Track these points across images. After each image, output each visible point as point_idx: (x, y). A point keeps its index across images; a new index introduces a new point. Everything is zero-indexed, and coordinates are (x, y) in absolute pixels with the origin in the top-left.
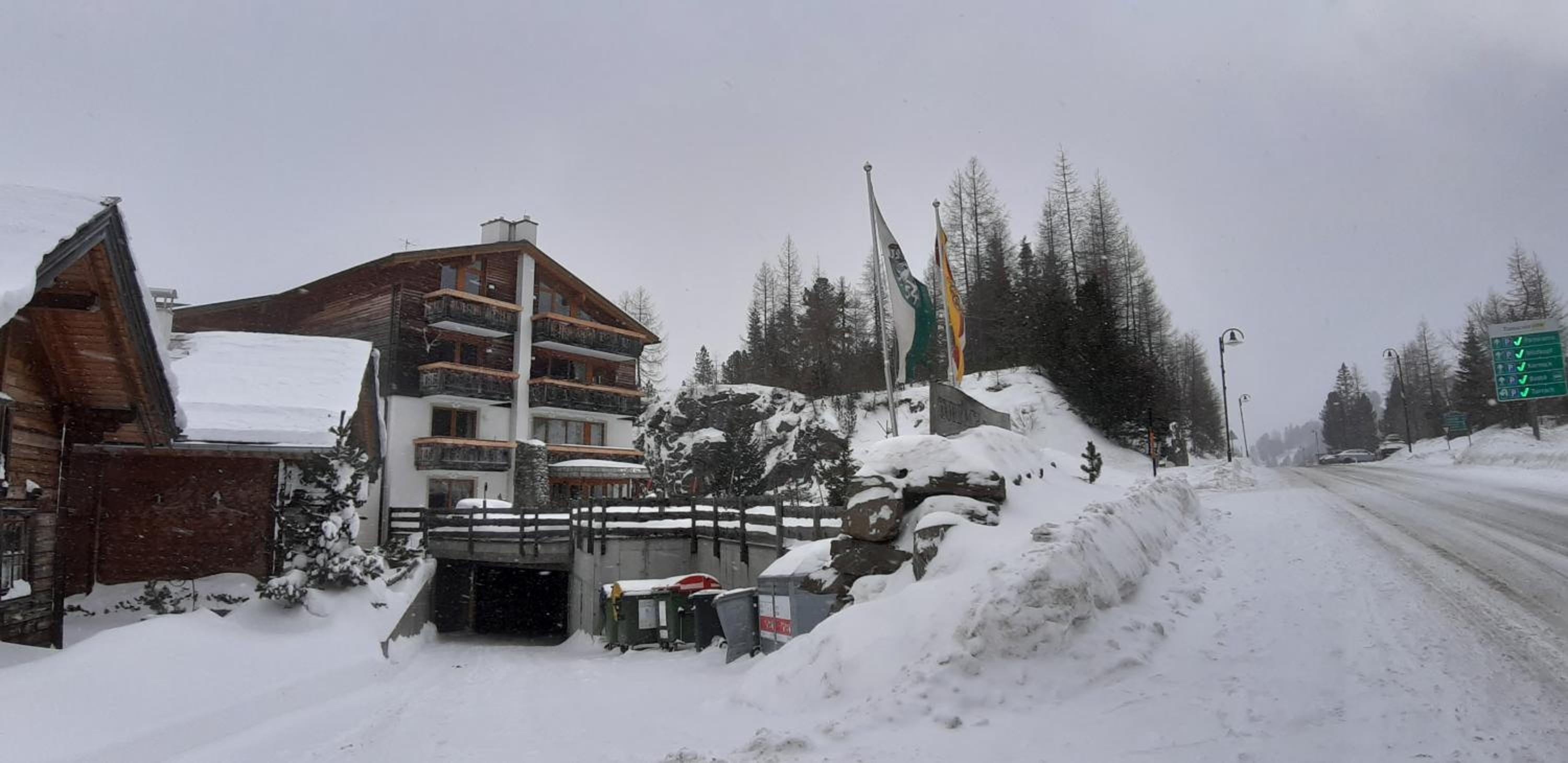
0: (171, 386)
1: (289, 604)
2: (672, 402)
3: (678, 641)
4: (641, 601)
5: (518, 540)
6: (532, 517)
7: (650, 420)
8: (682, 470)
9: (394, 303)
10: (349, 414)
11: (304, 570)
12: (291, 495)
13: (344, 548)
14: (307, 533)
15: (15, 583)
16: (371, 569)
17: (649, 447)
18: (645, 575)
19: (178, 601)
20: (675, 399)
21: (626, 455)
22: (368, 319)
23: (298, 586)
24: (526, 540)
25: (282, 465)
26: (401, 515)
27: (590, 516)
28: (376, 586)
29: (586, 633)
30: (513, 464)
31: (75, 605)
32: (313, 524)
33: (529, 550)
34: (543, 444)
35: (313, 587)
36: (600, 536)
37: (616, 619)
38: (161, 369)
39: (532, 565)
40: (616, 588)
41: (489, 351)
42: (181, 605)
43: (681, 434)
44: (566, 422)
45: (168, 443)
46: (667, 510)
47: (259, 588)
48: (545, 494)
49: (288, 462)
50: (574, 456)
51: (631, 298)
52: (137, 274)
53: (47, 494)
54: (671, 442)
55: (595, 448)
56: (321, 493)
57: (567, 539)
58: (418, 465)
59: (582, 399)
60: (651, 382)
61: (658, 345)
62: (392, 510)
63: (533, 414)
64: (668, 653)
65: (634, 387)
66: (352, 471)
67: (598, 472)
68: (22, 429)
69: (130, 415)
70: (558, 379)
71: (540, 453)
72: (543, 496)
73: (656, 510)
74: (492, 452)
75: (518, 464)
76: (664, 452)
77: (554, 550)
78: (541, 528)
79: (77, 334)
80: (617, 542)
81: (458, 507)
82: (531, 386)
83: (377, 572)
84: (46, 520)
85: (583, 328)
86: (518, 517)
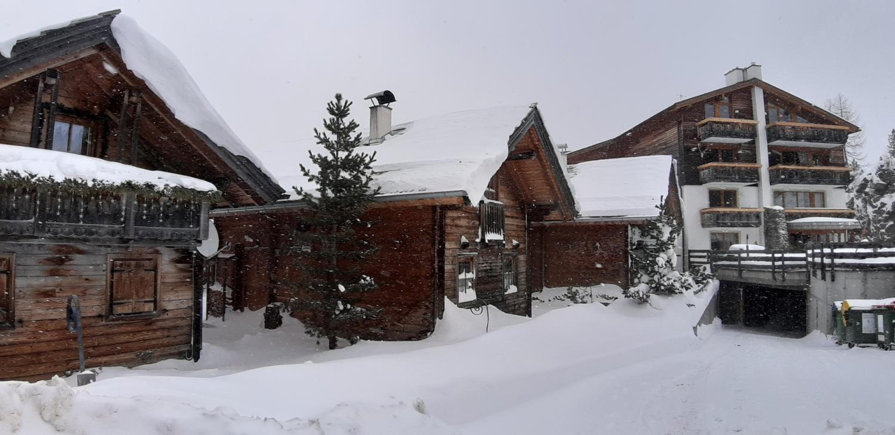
0: (572, 191)
1: (640, 302)
2: (873, 173)
3: (892, 343)
4: (863, 314)
5: (771, 270)
6: (779, 255)
7: (857, 188)
8: (885, 222)
9: (679, 132)
10: (665, 198)
11: (647, 283)
12: (636, 243)
13: (669, 272)
14: (648, 264)
15: (511, 286)
16: (685, 285)
17: (858, 206)
18: (865, 296)
19: (583, 297)
20: (875, 171)
21: (842, 213)
22: (665, 144)
23: (645, 292)
24: (776, 270)
25: (630, 228)
26: (696, 254)
27: (822, 255)
28: (688, 294)
29: (821, 332)
30: (763, 222)
31: (535, 297)
32: (651, 259)
33: (779, 277)
34: (782, 208)
35: (653, 293)
36: (830, 269)
37: (845, 325)
38: (566, 183)
39: (781, 286)
40: (844, 304)
41: (740, 152)
42: (585, 300)
43: (882, 195)
44: (796, 193)
45: (573, 219)
46: (879, 250)
47: (624, 293)
48: (785, 241)
49: (633, 226)
50: (804, 215)
51: (833, 103)
52: (550, 138)
53: (522, 246)
54: (875, 202)
55: (818, 209)
56: (654, 242)
57: (804, 270)
58: (703, 225)
59: (807, 176)
60: (856, 160)
61: (858, 133)
62: (690, 251)
63: (773, 190)
64: (885, 351)
65: (844, 165)
66: (670, 229)
67: (822, 226)
68: (508, 217)
69: (555, 206)
70: (789, 165)
71: (780, 214)
72: (784, 241)
73: (870, 250)
74: (748, 215)
75: (766, 222)
76: (870, 210)
77: (797, 277)
78: (786, 263)
79: (527, 171)
80: (843, 273)
81: (730, 249)
82: (770, 171)
83: (689, 287)
84: (522, 258)
85: (802, 129)
86: (770, 255)
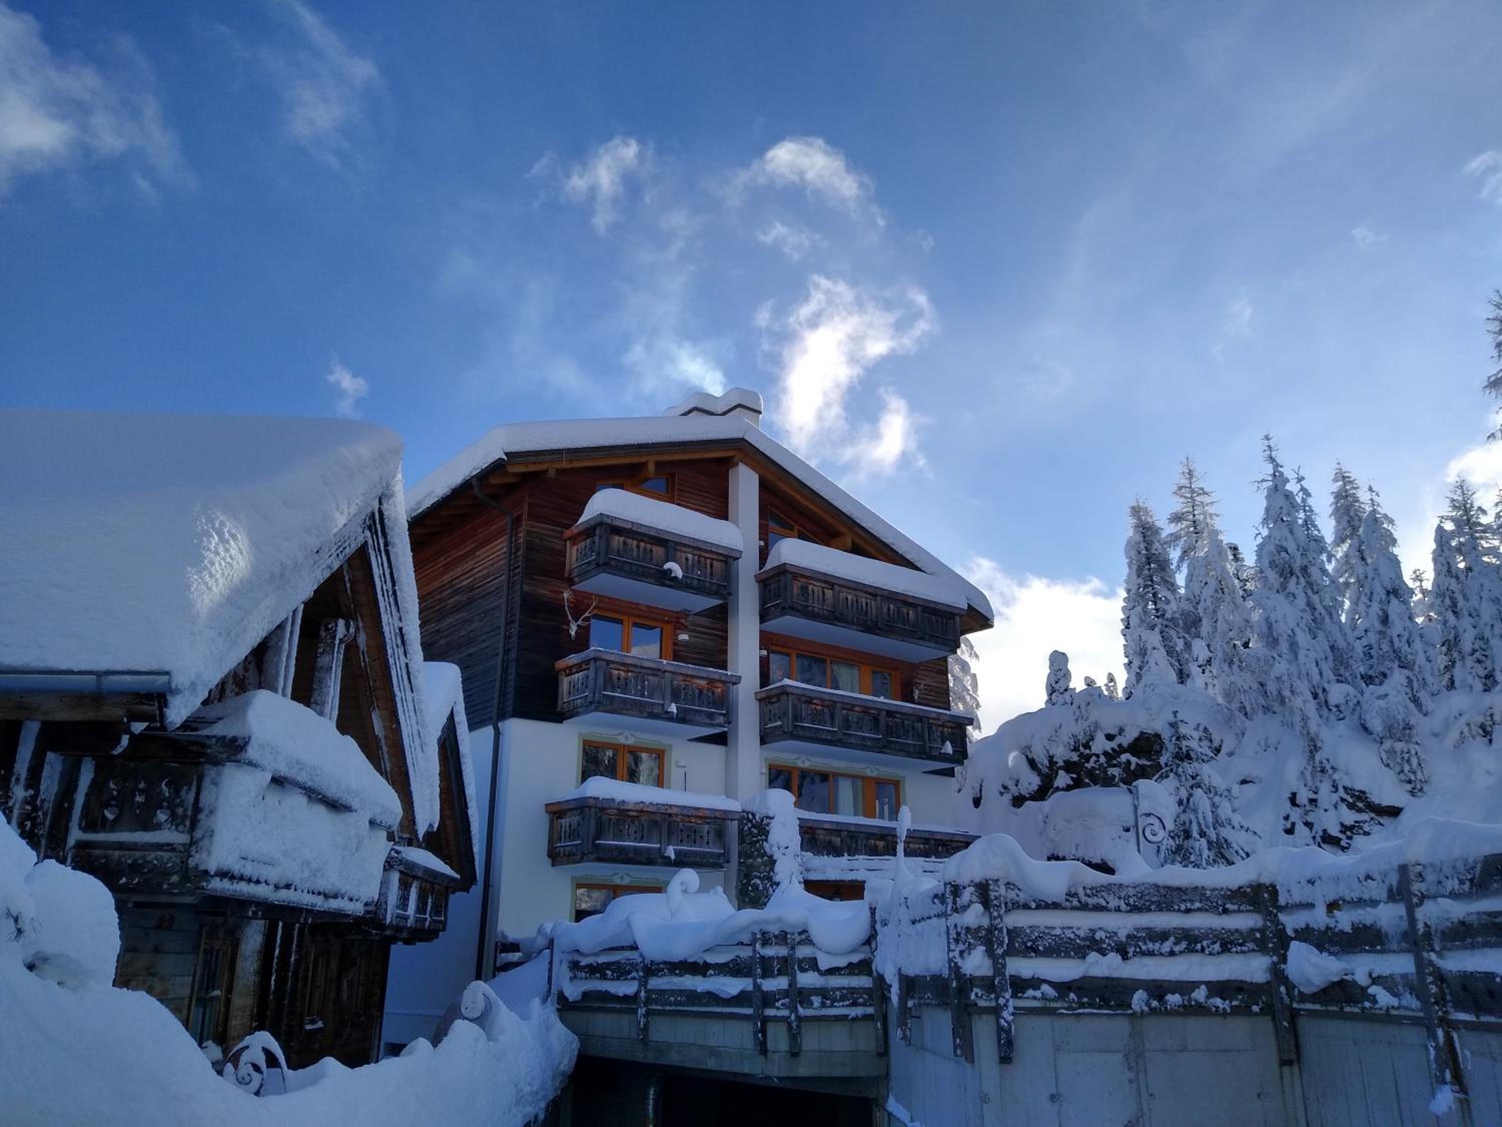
5: (750, 1012)
6: (780, 952)
9: (512, 552)
21: (947, 842)
24: (768, 1012)
30: (733, 854)
33: (777, 1039)
39: (784, 1079)
41: (684, 637)
50: (849, 841)
58: (555, 857)
62: (501, 949)
63: (767, 757)
74: (693, 827)
77: (841, 1040)
82: (762, 697)
